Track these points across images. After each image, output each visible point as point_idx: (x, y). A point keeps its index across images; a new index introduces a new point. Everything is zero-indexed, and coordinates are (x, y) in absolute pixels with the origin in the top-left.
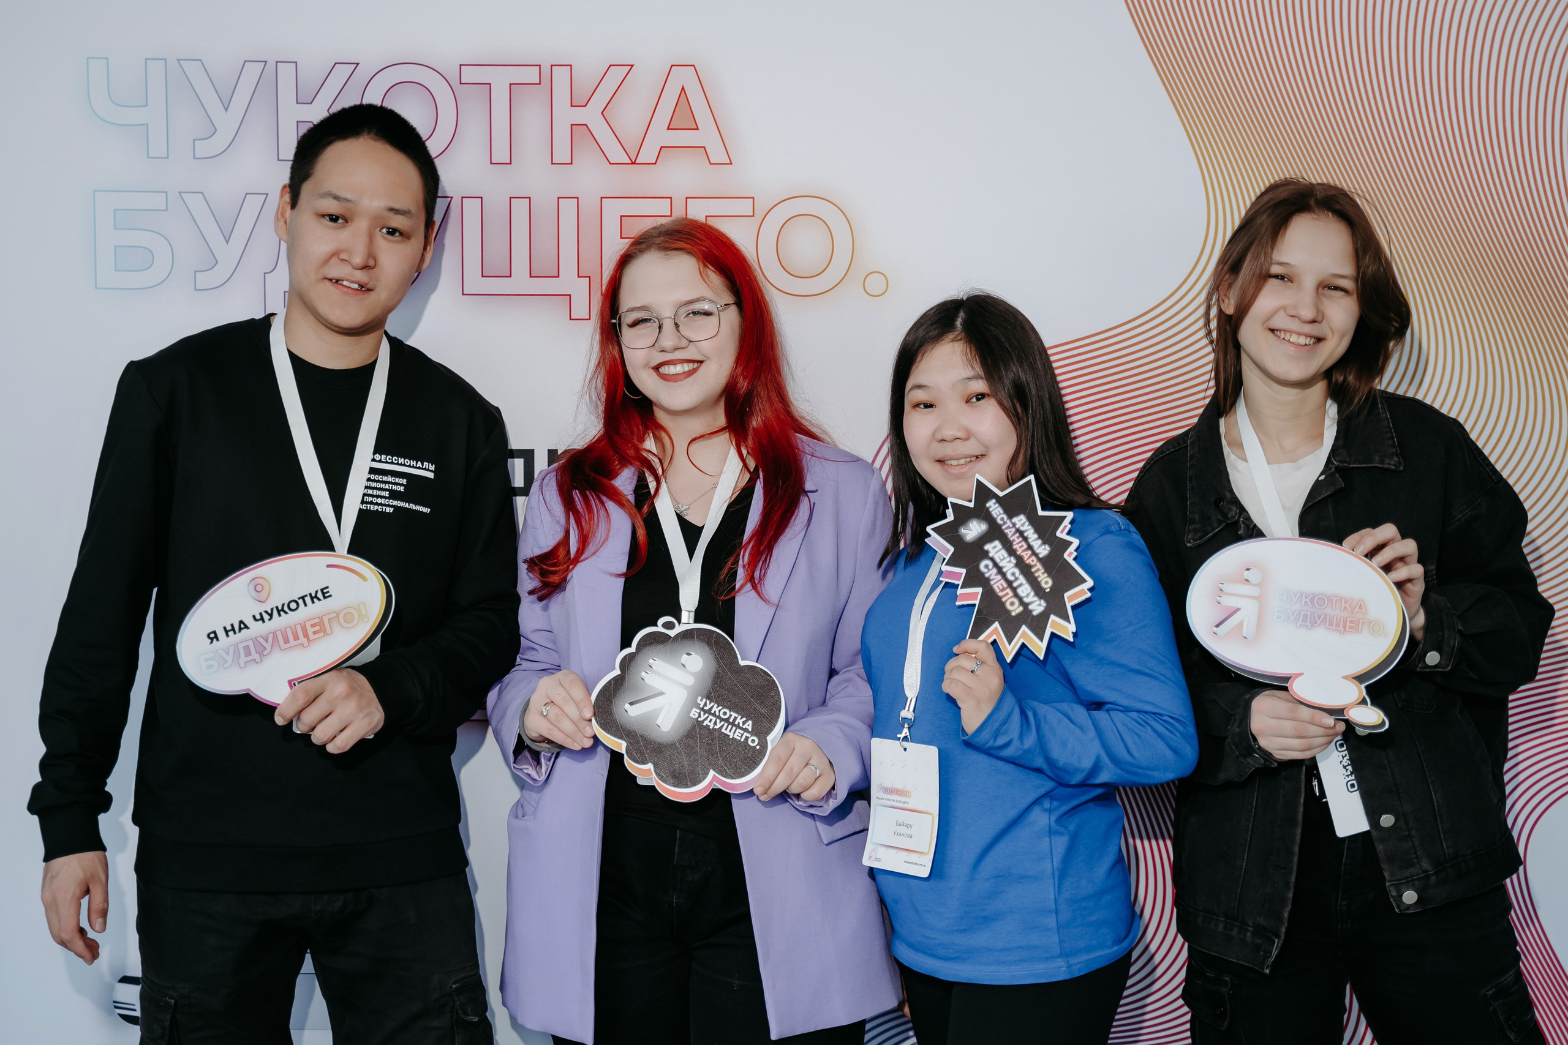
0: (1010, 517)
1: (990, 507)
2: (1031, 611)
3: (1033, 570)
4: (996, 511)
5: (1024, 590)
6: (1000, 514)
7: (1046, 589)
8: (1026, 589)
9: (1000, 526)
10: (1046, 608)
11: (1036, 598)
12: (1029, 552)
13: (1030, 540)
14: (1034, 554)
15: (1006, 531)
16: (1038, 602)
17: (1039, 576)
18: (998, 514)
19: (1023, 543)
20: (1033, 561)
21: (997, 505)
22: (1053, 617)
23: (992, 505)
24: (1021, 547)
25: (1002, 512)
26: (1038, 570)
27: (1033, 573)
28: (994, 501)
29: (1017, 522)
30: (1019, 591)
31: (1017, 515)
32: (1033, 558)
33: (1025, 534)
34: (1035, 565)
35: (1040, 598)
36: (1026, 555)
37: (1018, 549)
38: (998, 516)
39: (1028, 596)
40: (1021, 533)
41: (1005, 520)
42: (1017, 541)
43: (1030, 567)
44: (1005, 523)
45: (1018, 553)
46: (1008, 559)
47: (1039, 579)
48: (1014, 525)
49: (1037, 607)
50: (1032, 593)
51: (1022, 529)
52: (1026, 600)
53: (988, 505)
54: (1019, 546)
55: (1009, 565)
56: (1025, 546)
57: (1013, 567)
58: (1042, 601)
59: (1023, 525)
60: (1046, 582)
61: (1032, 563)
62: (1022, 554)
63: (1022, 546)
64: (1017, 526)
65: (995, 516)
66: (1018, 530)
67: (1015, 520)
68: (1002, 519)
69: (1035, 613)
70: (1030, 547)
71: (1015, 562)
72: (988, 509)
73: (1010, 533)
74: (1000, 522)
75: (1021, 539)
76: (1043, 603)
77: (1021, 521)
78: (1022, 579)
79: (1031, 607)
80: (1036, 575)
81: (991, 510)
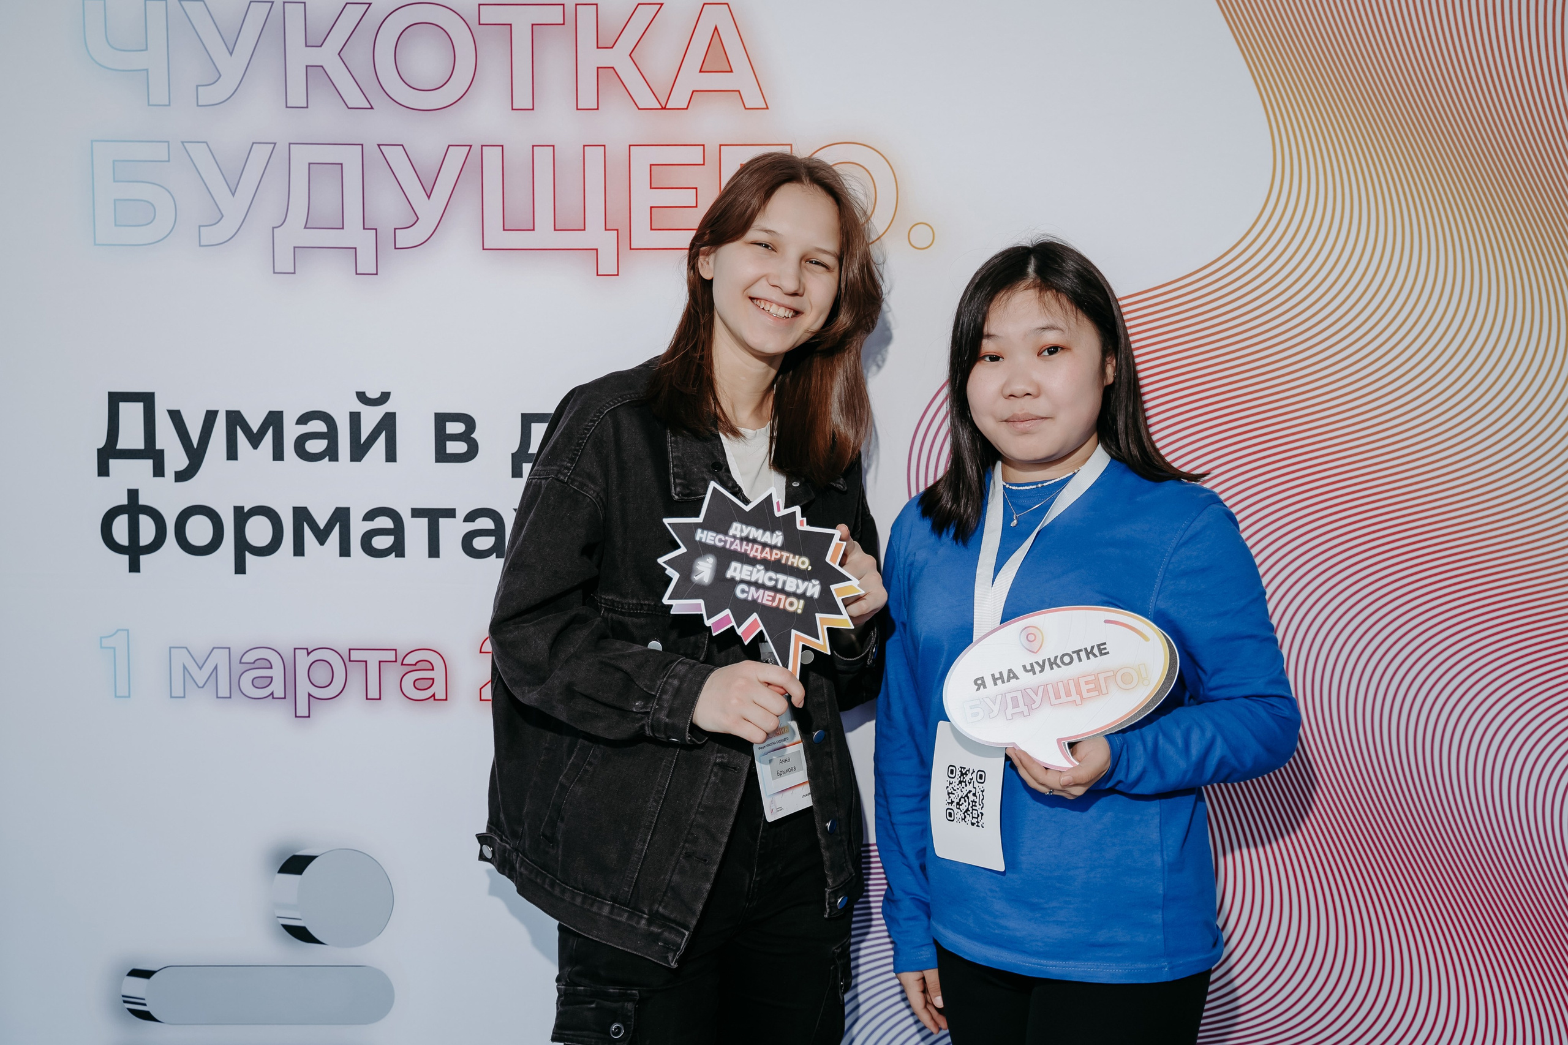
0: (726, 533)
1: (701, 538)
2: (812, 597)
3: (783, 561)
4: (709, 537)
5: (791, 584)
6: (715, 537)
7: (808, 568)
8: (792, 582)
9: (724, 548)
10: (821, 584)
11: (806, 583)
12: (768, 549)
13: (759, 539)
14: (774, 547)
15: (732, 548)
16: (811, 585)
17: (793, 563)
18: (713, 538)
19: (756, 546)
20: (776, 554)
21: (705, 532)
22: (833, 587)
23: (702, 535)
24: (756, 551)
25: (714, 535)
26: (787, 558)
27: (785, 565)
28: (699, 531)
29: (735, 533)
30: (787, 588)
31: (729, 527)
32: (775, 551)
33: (751, 537)
34: (782, 556)
35: (810, 580)
36: (767, 553)
37: (756, 554)
38: (714, 540)
39: (798, 587)
40: (746, 539)
41: (723, 539)
42: (749, 548)
43: (779, 561)
44: (725, 542)
45: (759, 558)
46: (755, 570)
47: (795, 565)
48: (734, 537)
49: (813, 589)
50: (800, 581)
51: (744, 535)
52: (799, 591)
53: (697, 538)
54: (754, 552)
55: (760, 574)
56: (760, 547)
57: (765, 573)
58: (813, 581)
59: (742, 531)
60: (803, 563)
61: (778, 557)
62: (762, 556)
63: (757, 549)
64: (738, 536)
65: (712, 543)
66: (742, 539)
67: (731, 532)
68: (720, 540)
69: (816, 596)
70: (765, 545)
71: (762, 567)
72: (700, 542)
73: (736, 546)
74: (721, 544)
75: (750, 544)
76: (816, 582)
77: (737, 529)
78: (781, 577)
79: (808, 594)
80: (789, 563)
81: (703, 540)
